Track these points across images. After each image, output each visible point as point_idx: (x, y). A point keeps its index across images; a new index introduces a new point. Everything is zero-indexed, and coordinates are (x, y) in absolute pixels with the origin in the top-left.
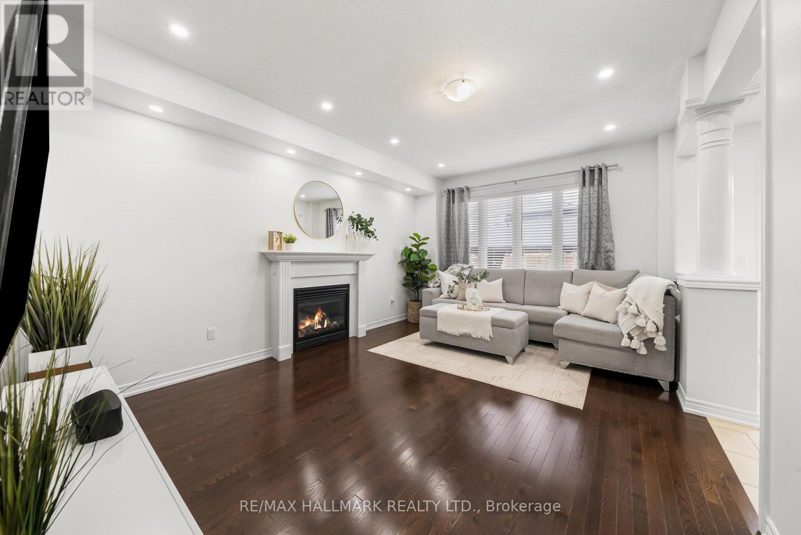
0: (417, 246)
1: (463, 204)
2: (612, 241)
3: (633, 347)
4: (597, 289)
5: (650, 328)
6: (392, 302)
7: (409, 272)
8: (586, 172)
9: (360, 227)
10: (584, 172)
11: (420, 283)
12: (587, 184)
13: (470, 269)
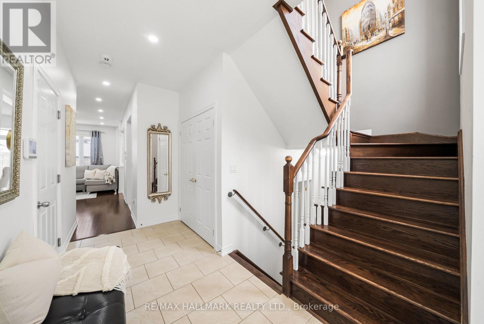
2: (103, 156)
3: (108, 183)
4: (98, 171)
5: (112, 177)
8: (94, 132)
10: (93, 132)
12: (94, 136)
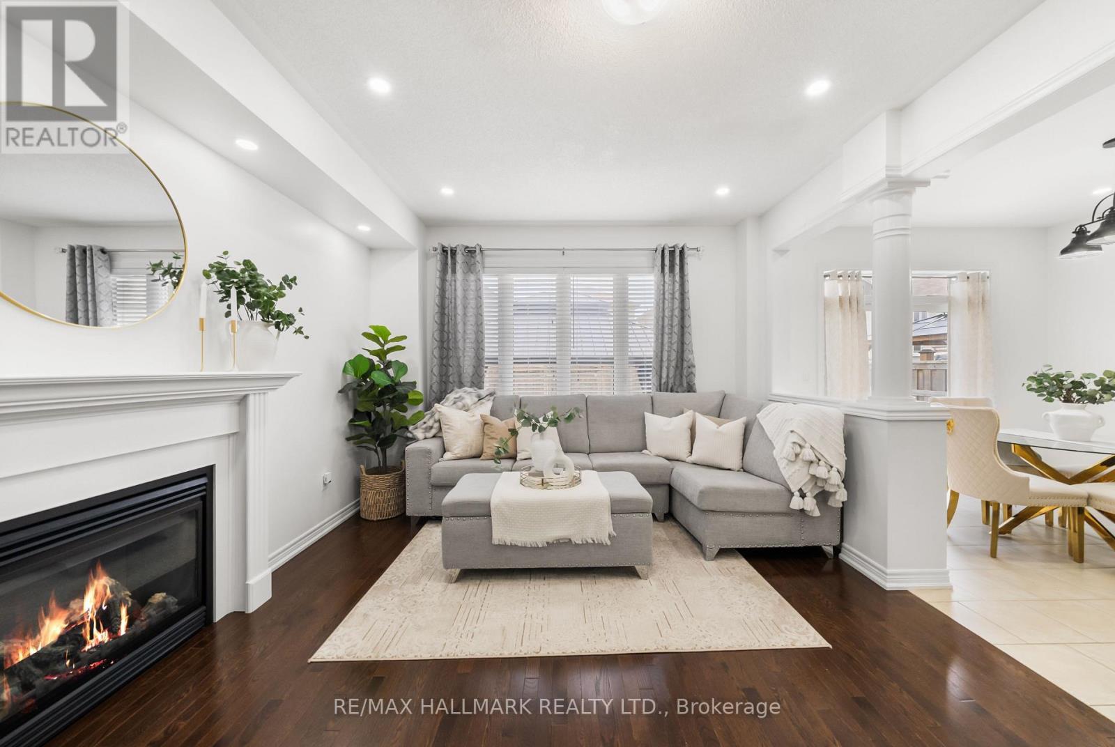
0: (381, 354)
1: (472, 277)
2: (692, 353)
3: (805, 507)
6: (325, 484)
7: (361, 409)
8: (666, 253)
9: (248, 298)
10: (663, 252)
11: (388, 432)
12: (666, 269)
13: (492, 398)
